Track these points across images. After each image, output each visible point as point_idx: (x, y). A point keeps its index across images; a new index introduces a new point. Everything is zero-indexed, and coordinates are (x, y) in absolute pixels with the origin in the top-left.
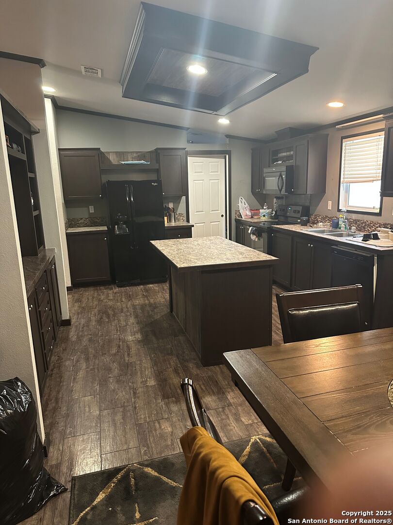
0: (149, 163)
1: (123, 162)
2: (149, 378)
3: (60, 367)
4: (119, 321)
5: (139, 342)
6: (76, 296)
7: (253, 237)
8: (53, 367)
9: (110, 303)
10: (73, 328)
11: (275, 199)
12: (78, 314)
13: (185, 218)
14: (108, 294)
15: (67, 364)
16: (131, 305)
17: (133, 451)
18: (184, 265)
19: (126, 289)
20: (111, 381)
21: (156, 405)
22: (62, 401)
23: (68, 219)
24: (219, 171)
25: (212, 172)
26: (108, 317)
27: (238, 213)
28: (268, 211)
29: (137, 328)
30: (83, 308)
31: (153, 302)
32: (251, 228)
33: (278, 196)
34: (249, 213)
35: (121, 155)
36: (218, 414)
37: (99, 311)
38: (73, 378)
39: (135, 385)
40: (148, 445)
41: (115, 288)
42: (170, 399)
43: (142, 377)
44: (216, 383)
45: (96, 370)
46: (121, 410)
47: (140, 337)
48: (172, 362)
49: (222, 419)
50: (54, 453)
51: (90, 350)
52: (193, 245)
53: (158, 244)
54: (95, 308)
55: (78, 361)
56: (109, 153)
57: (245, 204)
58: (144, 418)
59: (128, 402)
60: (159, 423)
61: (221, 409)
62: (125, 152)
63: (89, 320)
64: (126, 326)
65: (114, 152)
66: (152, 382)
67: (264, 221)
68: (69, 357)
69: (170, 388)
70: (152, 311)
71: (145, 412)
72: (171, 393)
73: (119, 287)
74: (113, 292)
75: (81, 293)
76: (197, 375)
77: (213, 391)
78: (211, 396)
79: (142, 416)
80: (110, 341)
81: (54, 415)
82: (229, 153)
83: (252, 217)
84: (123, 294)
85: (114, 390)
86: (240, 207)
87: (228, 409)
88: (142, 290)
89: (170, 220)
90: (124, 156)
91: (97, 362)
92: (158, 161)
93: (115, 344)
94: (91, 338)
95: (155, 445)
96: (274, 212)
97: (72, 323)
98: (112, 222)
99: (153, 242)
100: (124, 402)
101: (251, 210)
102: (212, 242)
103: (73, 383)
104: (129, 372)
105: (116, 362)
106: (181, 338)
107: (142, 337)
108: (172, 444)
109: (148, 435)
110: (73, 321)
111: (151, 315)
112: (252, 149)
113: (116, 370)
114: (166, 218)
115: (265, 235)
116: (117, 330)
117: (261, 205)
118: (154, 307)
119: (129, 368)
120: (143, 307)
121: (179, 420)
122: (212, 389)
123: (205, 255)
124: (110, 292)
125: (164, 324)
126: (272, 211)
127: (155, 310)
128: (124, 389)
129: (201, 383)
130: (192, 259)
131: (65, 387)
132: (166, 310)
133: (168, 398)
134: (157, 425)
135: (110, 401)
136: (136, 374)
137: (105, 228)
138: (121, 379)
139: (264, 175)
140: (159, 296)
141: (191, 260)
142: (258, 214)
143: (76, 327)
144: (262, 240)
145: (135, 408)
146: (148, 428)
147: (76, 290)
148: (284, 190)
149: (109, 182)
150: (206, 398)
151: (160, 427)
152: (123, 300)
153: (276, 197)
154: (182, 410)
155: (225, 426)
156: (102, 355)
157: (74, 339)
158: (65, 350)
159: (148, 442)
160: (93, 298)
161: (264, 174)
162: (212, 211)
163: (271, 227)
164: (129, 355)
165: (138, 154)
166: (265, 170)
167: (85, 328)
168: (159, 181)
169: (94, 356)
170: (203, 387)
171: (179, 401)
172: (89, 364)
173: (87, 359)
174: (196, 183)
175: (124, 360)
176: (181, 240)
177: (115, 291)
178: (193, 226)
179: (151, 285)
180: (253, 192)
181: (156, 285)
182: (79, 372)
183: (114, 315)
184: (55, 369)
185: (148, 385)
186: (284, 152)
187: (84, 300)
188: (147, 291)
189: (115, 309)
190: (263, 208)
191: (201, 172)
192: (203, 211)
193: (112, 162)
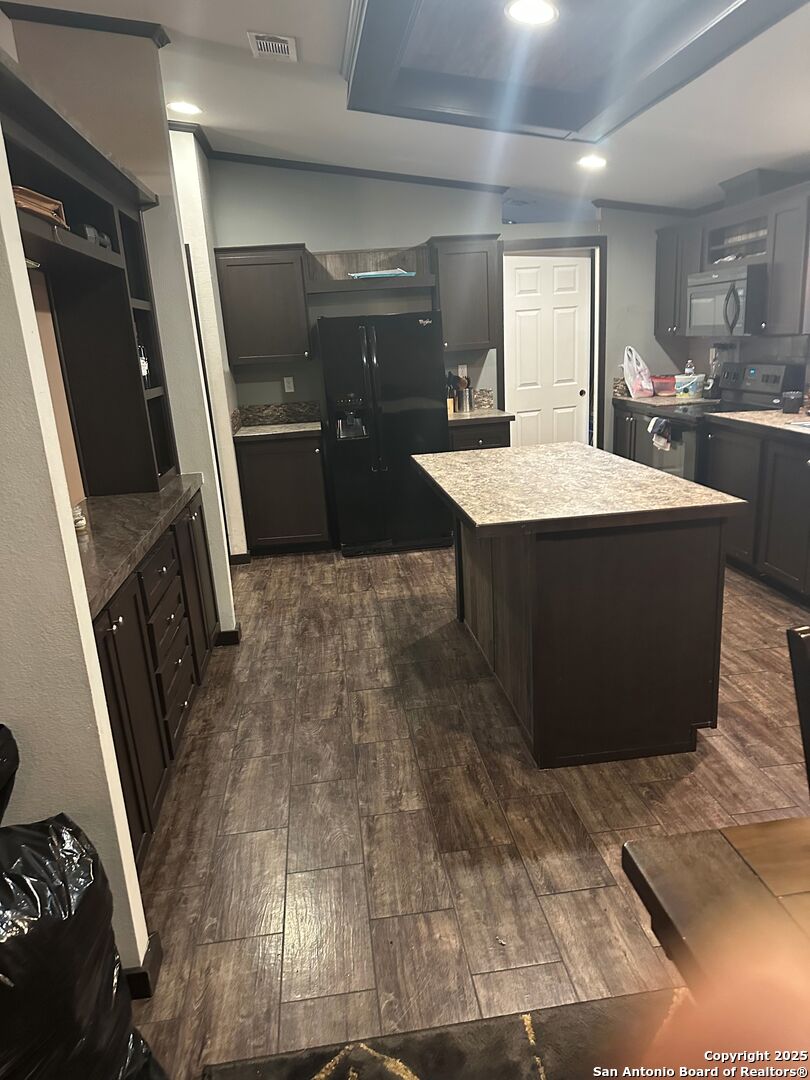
0: (413, 274)
1: (356, 275)
2: (407, 790)
3: (206, 747)
4: (344, 637)
5: (386, 691)
6: (257, 574)
7: (660, 443)
8: (190, 749)
9: (326, 594)
10: (244, 650)
11: (713, 352)
12: (257, 618)
13: (494, 402)
14: (322, 573)
15: (222, 740)
16: (371, 598)
17: (361, 1002)
18: (491, 517)
19: (362, 562)
20: (318, 791)
21: (423, 869)
22: (200, 840)
23: (239, 408)
24: (577, 287)
25: (559, 290)
26: (320, 627)
27: (621, 386)
28: (696, 378)
29: (383, 657)
30: (269, 603)
31: (420, 596)
32: (655, 419)
33: (724, 341)
34: (648, 385)
35: (351, 258)
36: (581, 908)
37: (302, 612)
38: (231, 778)
39: (372, 808)
40: (397, 986)
41: (338, 560)
42: (457, 855)
43: (389, 787)
44: (574, 817)
45: (285, 761)
46: (336, 873)
47: (388, 680)
48: (461, 749)
49: (592, 925)
50: (167, 987)
51: (276, 707)
52: (514, 464)
53: (432, 464)
54: (294, 605)
55: (246, 734)
56: (324, 255)
57: (638, 364)
58: (391, 904)
59: (353, 851)
60: (428, 922)
61: (586, 894)
62: (361, 252)
63: (279, 633)
64: (358, 651)
65: (336, 253)
66: (412, 803)
67: (685, 402)
68: (227, 724)
69: (457, 822)
70: (417, 616)
71: (394, 887)
72: (459, 837)
73: (347, 556)
74: (334, 568)
75: (267, 568)
76: (525, 789)
77: (565, 838)
78: (561, 852)
79: (387, 898)
80: (321, 687)
81: (180, 877)
82: (602, 242)
83: (655, 395)
84: (355, 574)
85: (322, 818)
86: (626, 371)
87: (606, 893)
88: (395, 563)
89: (459, 407)
90: (357, 263)
91: (288, 738)
92: (434, 268)
93: (332, 695)
94: (281, 676)
95: (417, 987)
96: (711, 382)
97: (243, 639)
98: (332, 414)
99: (418, 458)
100: (345, 853)
101: (653, 377)
102: (560, 456)
103: (232, 793)
104: (361, 772)
105: (332, 743)
106: (484, 687)
107: (392, 681)
108: (461, 991)
109: (398, 955)
110: (245, 634)
111: (415, 625)
112: (657, 232)
113: (331, 762)
114: (450, 402)
115: (689, 437)
116: (337, 660)
117: (678, 366)
118: (421, 605)
119: (361, 760)
120: (397, 605)
121: (478, 917)
122: (561, 832)
123: (545, 490)
124: (328, 567)
125: (445, 651)
126: (706, 379)
127: (424, 614)
128: (347, 815)
129: (534, 813)
130: (512, 503)
131: (211, 802)
132: (449, 614)
133: (452, 849)
134: (422, 926)
135: (311, 848)
136: (376, 775)
137: (317, 427)
138: (340, 787)
139: (690, 291)
140: (432, 580)
141: (509, 506)
142: (670, 387)
143: (251, 647)
144: (681, 449)
145: (371, 871)
146: (399, 934)
147: (257, 562)
148: (740, 325)
149: (322, 321)
150: (549, 858)
151: (431, 934)
152: (355, 586)
153: (715, 346)
154: (486, 888)
155: (600, 945)
156: (302, 721)
157: (243, 679)
158: (220, 704)
159: (400, 976)
160: (291, 580)
161: (688, 289)
162: (558, 382)
163: (704, 417)
164: (361, 723)
165: (391, 254)
166: (691, 281)
167: (269, 653)
168: (435, 315)
169: (283, 723)
170: (538, 824)
171: (478, 861)
172: (272, 741)
173: (267, 731)
174: (520, 317)
175: (350, 738)
176: (484, 453)
177: (338, 566)
178: (513, 418)
179: (416, 554)
180: (659, 333)
181: (428, 553)
182: (248, 764)
183: (334, 623)
184: (194, 753)
185: (402, 808)
186: (741, 234)
187: (273, 586)
188: (407, 566)
189: (336, 606)
190: (683, 372)
191: (535, 291)
192: (536, 384)
193: (331, 277)
